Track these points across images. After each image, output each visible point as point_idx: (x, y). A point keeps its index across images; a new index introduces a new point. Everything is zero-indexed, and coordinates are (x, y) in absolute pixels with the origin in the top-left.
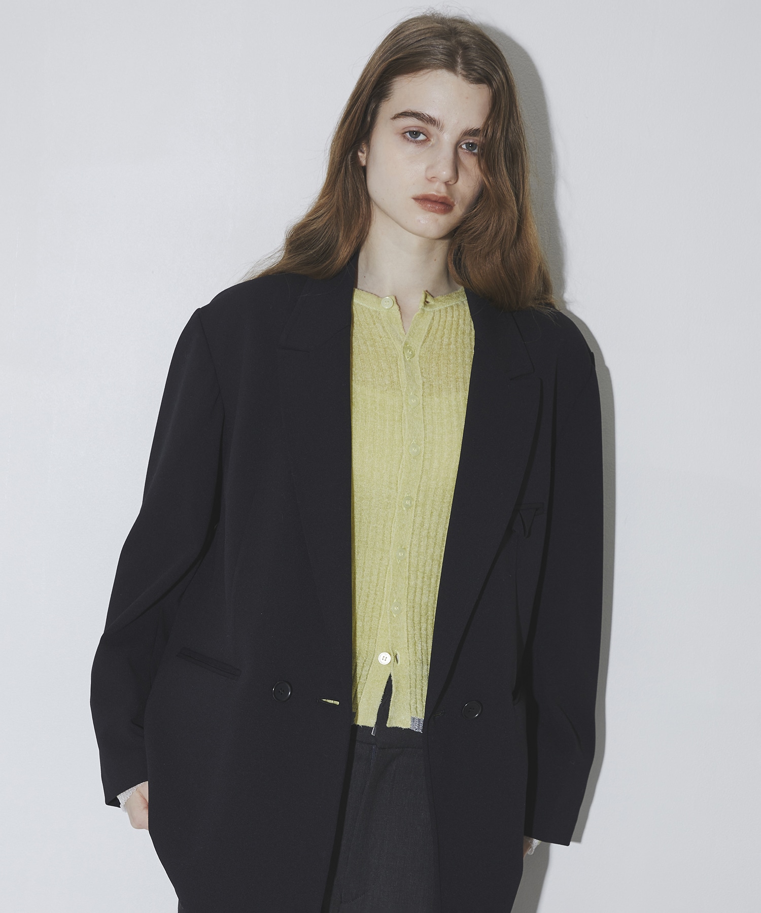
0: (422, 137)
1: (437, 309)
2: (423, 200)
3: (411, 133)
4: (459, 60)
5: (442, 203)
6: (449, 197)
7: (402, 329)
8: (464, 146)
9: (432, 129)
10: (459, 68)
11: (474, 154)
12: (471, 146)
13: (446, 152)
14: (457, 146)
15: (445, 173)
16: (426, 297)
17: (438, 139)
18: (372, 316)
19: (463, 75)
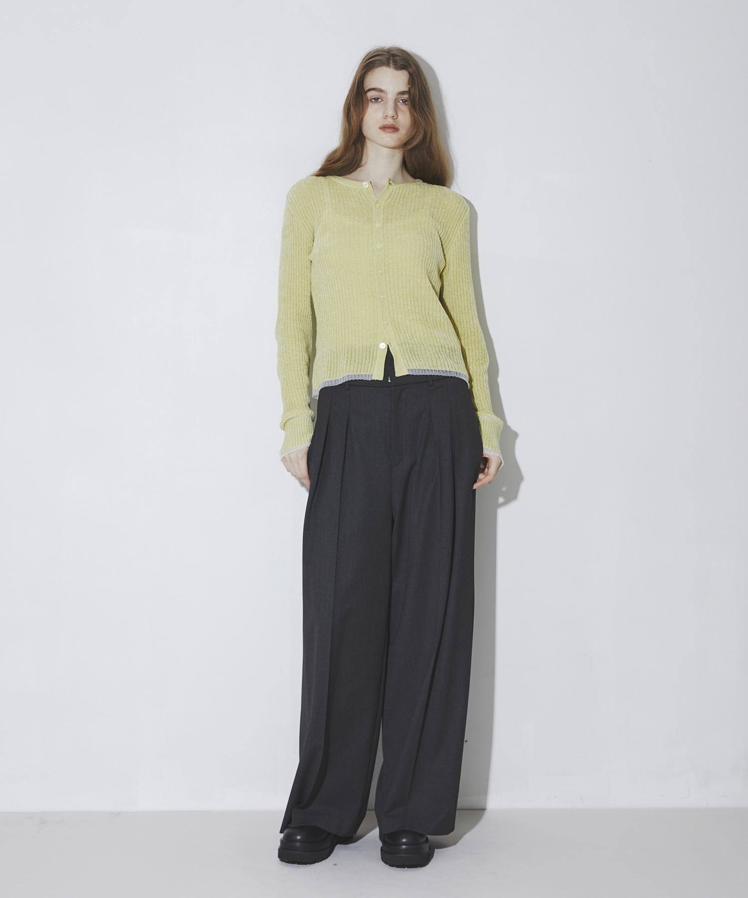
0: (380, 100)
1: (395, 187)
2: (384, 128)
3: (374, 99)
4: (391, 62)
5: (393, 128)
6: (395, 124)
7: (374, 196)
8: (401, 101)
9: (382, 94)
10: (391, 65)
11: (407, 105)
12: (405, 101)
13: (391, 104)
14: (396, 101)
15: (391, 112)
16: (389, 181)
17: (386, 98)
18: (359, 192)
19: (393, 67)
